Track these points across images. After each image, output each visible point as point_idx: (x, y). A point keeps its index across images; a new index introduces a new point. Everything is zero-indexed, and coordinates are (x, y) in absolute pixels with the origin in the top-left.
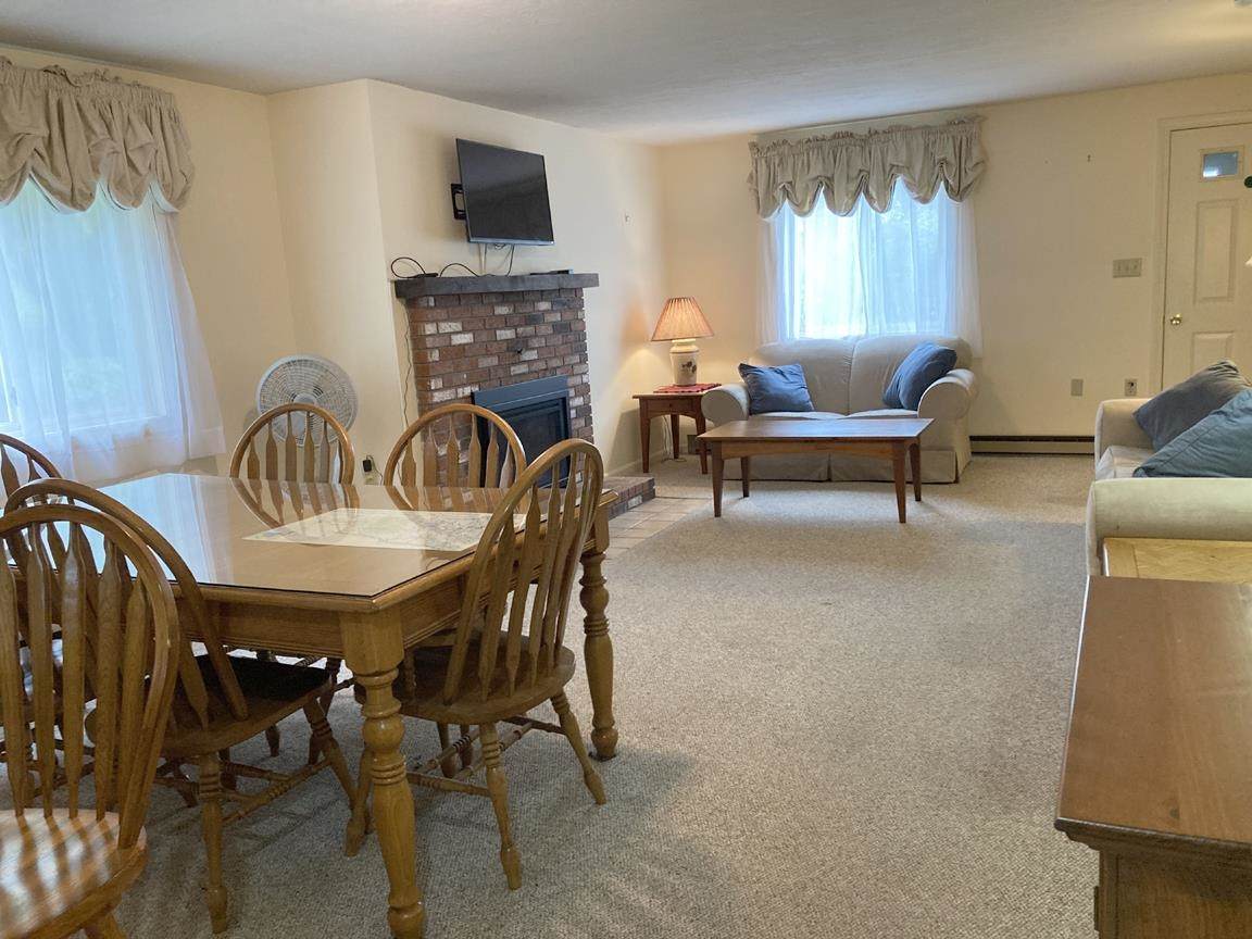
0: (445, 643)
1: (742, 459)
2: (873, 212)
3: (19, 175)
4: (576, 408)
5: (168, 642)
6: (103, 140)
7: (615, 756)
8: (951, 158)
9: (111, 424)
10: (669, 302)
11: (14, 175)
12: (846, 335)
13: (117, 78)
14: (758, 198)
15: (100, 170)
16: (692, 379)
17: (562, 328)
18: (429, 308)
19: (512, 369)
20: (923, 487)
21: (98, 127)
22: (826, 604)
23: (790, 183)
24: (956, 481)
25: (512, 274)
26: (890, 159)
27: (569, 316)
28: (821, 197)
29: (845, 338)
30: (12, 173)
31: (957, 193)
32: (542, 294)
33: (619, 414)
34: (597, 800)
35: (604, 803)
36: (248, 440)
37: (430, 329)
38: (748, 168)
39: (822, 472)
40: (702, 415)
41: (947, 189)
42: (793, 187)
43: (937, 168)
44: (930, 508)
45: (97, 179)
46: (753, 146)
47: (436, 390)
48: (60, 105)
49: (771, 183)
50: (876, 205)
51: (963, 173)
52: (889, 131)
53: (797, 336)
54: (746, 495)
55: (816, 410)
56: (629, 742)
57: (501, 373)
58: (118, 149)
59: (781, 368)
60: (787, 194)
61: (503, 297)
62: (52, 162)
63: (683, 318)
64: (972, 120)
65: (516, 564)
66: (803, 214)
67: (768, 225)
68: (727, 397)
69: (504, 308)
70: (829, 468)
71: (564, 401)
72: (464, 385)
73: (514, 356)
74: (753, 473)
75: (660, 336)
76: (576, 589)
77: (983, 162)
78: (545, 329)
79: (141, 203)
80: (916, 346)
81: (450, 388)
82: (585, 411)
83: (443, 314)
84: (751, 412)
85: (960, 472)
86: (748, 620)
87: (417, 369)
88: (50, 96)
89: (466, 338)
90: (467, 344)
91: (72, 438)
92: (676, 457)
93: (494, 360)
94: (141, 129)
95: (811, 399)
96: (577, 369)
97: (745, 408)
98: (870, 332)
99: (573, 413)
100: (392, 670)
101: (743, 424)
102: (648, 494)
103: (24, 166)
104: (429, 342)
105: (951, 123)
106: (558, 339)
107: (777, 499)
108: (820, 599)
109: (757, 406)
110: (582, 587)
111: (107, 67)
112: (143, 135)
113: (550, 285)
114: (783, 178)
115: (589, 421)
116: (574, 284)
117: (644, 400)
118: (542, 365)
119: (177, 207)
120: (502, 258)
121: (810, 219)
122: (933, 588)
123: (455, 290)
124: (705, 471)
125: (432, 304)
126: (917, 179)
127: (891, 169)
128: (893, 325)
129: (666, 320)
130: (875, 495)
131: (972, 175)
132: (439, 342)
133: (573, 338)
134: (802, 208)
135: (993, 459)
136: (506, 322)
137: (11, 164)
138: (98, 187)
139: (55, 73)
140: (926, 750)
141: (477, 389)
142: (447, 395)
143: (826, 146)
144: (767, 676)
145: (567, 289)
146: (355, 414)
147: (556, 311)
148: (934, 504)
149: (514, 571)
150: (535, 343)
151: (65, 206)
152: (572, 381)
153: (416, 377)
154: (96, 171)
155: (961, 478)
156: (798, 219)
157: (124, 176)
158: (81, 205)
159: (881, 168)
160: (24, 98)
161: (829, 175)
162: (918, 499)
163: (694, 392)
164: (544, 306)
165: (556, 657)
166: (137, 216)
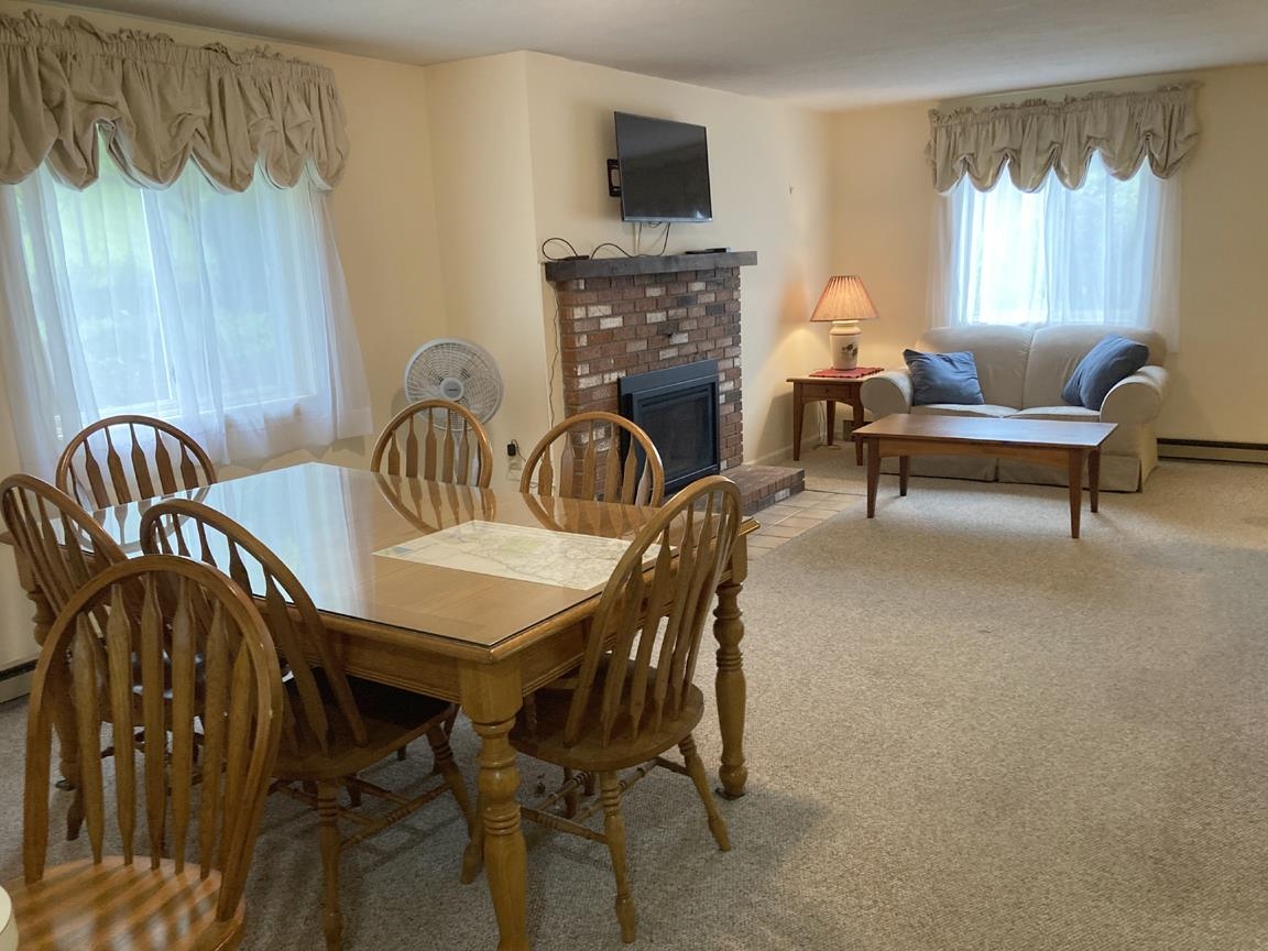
0: (567, 687)
1: (901, 458)
2: (1064, 189)
3: (180, 157)
4: (725, 393)
5: (271, 712)
6: (262, 119)
7: (743, 795)
8: (1160, 130)
9: (264, 403)
10: (831, 280)
11: (176, 156)
12: (1024, 321)
13: (277, 54)
14: (935, 170)
15: (260, 150)
16: (852, 362)
17: (716, 310)
18: (578, 291)
19: (661, 353)
20: (1100, 494)
21: (258, 105)
22: (983, 632)
23: (972, 155)
24: (1139, 490)
25: (667, 253)
26: (1088, 130)
27: (723, 296)
28: (1006, 171)
29: (1023, 325)
30: (174, 154)
31: (1163, 169)
32: (697, 275)
33: (770, 401)
34: (720, 845)
35: (729, 850)
36: (390, 434)
37: (579, 313)
38: (927, 137)
39: (989, 472)
40: (861, 404)
41: (1151, 165)
42: (975, 160)
43: (1141, 142)
44: (1106, 522)
45: (255, 159)
46: (934, 113)
47: (582, 376)
48: (221, 84)
49: (951, 154)
50: (1067, 181)
51: (1172, 145)
52: (1090, 98)
53: (970, 320)
54: (903, 493)
55: (987, 402)
56: (758, 780)
57: (649, 358)
58: (277, 128)
59: (950, 355)
60: (967, 166)
61: (657, 279)
62: (212, 144)
63: (847, 297)
64: (1188, 85)
65: (645, 604)
66: (984, 189)
67: (945, 200)
68: (889, 385)
69: (656, 290)
70: (997, 468)
71: (714, 386)
72: (611, 371)
73: (663, 340)
74: (913, 468)
75: (819, 316)
76: (710, 620)
77: (1196, 134)
78: (697, 311)
79: (296, 182)
80: (1101, 339)
81: (595, 374)
82: (735, 397)
83: (593, 296)
84: (914, 403)
85: (1144, 478)
86: (897, 644)
87: (564, 354)
88: (212, 74)
89: (616, 322)
90: (616, 328)
91: (226, 417)
92: (830, 443)
93: (642, 345)
94: (300, 108)
95: (982, 391)
96: (729, 352)
97: (908, 399)
98: (1052, 319)
99: (722, 399)
100: (509, 720)
101: (903, 417)
102: (797, 487)
103: (186, 147)
104: (577, 327)
105: (1162, 89)
106: (710, 321)
107: (938, 500)
108: (977, 625)
109: (921, 397)
110: (716, 618)
111: (267, 43)
112: (301, 112)
113: (704, 263)
114: (965, 149)
115: (738, 407)
116: (731, 263)
117: (799, 384)
118: (692, 349)
119: (332, 186)
120: (657, 236)
121: (992, 195)
122: (1105, 622)
123: (606, 273)
124: (860, 463)
125: (583, 287)
126: (1117, 152)
127: (1087, 143)
128: (1077, 313)
129: (827, 300)
130: (1046, 502)
131: (1182, 149)
132: (587, 327)
133: (726, 318)
134: (984, 183)
135: (1182, 466)
136: (657, 305)
137: (173, 146)
138: (256, 168)
139: (216, 51)
140: (1087, 823)
141: (624, 375)
142: (593, 381)
143: (1015, 114)
144: (912, 714)
145: (722, 268)
146: (500, 399)
147: (710, 292)
148: (1113, 518)
149: (643, 610)
150: (686, 325)
151: (224, 188)
152: (724, 365)
153: (563, 362)
154: (254, 151)
155: (1144, 488)
156: (978, 194)
157: (282, 155)
158: (239, 186)
159: (1076, 140)
160: (186, 80)
161: (1015, 147)
162: (1094, 510)
163: (854, 377)
164: (698, 286)
165: (683, 694)
166: (292, 195)
